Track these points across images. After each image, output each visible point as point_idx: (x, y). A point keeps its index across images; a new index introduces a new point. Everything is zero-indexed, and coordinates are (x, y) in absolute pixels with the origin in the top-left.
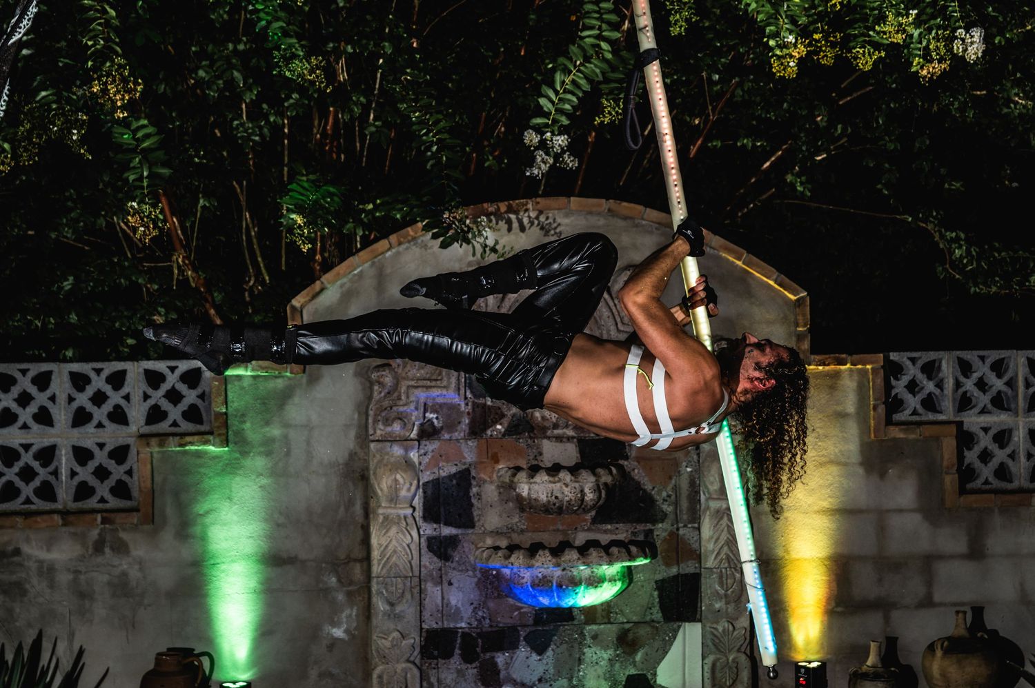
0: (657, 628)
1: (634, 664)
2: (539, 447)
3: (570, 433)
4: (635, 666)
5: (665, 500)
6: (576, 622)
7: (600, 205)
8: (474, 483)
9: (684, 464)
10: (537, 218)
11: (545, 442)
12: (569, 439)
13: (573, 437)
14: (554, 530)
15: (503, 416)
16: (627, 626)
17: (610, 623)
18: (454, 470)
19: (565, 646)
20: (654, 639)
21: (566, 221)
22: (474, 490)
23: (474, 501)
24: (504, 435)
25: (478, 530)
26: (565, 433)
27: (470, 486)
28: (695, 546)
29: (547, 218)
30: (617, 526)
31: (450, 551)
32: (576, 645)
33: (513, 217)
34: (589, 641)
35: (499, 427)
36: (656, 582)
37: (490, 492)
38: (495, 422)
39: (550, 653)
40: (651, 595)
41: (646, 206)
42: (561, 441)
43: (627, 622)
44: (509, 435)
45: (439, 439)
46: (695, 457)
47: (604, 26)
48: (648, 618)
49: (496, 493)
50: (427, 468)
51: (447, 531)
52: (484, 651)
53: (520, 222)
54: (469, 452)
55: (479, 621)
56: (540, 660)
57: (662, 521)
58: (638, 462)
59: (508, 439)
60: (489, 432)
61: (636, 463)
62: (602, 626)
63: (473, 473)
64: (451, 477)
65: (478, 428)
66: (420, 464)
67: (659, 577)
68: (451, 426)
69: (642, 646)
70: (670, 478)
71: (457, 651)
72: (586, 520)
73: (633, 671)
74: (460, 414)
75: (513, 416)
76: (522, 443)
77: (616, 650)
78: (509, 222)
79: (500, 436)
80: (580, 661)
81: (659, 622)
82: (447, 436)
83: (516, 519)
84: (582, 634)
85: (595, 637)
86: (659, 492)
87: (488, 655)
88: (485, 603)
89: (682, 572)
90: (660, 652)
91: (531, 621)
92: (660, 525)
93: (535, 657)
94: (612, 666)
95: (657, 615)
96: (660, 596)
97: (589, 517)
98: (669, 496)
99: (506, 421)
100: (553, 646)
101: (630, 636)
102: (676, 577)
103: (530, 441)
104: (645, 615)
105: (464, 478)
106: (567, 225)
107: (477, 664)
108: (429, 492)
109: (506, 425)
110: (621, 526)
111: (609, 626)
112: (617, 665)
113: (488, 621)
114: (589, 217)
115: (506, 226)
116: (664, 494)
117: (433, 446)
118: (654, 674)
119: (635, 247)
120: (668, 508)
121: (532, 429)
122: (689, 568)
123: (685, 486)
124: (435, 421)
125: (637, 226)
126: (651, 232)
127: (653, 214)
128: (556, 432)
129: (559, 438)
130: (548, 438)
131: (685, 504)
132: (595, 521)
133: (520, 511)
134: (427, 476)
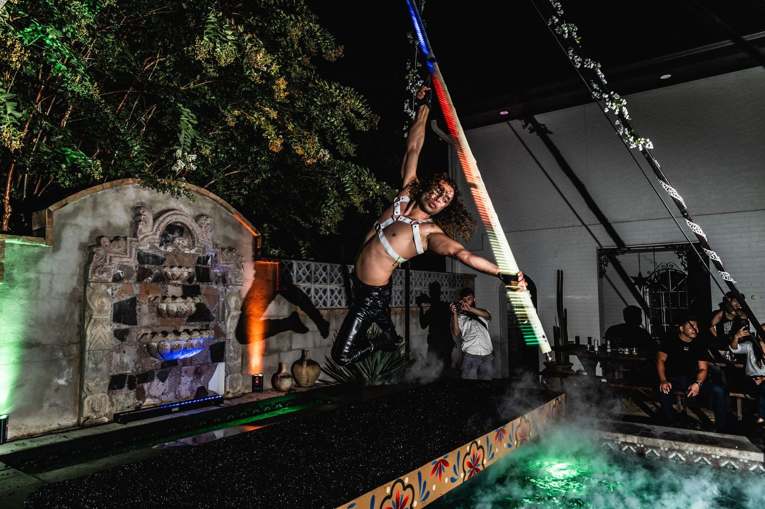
0: (209, 366)
1: (200, 382)
2: (167, 288)
3: (180, 282)
5: (214, 312)
6: (178, 366)
8: (138, 304)
9: (221, 297)
11: (169, 286)
12: (179, 285)
13: (181, 284)
14: (171, 325)
15: (152, 273)
16: (198, 366)
17: (192, 365)
18: (129, 297)
19: (173, 377)
20: (208, 371)
22: (138, 307)
23: (137, 312)
24: (152, 282)
25: (139, 326)
26: (177, 283)
27: (136, 305)
28: (224, 331)
30: (196, 323)
31: (125, 336)
32: (178, 376)
34: (183, 374)
35: (150, 278)
36: (210, 346)
37: (145, 308)
38: (148, 276)
39: (167, 381)
40: (208, 352)
43: (198, 364)
44: (154, 282)
45: (122, 283)
46: (225, 294)
48: (206, 362)
49: (147, 309)
50: (116, 297)
51: (124, 327)
52: (139, 383)
54: (136, 289)
55: (137, 369)
56: (163, 385)
57: (213, 321)
59: (154, 284)
60: (145, 281)
62: (189, 367)
63: (138, 299)
64: (127, 301)
65: (140, 279)
66: (112, 294)
67: (211, 344)
68: (128, 277)
69: (203, 374)
70: (216, 303)
71: (126, 385)
72: (184, 321)
73: (200, 385)
74: (133, 271)
75: (156, 274)
76: (160, 286)
77: (193, 377)
79: (150, 282)
80: (179, 383)
81: (209, 363)
82: (126, 281)
83: (155, 320)
84: (181, 371)
85: (185, 372)
86: (212, 309)
87: (140, 385)
88: (140, 360)
89: (219, 341)
90: (210, 376)
91: (160, 367)
93: (161, 383)
94: (192, 384)
95: (210, 360)
96: (211, 352)
97: (185, 319)
98: (215, 310)
99: (153, 276)
100: (169, 378)
101: (200, 371)
102: (217, 344)
103: (163, 285)
105: (133, 301)
107: (135, 390)
108: (117, 308)
109: (153, 278)
112: (194, 383)
113: (141, 369)
117: (119, 286)
118: (208, 386)
119: (204, 207)
120: (215, 315)
121: (164, 280)
122: (221, 340)
123: (221, 306)
124: (121, 274)
125: (205, 199)
126: (210, 203)
127: (213, 195)
128: (174, 281)
129: (175, 285)
130: (170, 284)
131: (221, 314)
132: (187, 321)
133: (158, 317)
134: (116, 301)
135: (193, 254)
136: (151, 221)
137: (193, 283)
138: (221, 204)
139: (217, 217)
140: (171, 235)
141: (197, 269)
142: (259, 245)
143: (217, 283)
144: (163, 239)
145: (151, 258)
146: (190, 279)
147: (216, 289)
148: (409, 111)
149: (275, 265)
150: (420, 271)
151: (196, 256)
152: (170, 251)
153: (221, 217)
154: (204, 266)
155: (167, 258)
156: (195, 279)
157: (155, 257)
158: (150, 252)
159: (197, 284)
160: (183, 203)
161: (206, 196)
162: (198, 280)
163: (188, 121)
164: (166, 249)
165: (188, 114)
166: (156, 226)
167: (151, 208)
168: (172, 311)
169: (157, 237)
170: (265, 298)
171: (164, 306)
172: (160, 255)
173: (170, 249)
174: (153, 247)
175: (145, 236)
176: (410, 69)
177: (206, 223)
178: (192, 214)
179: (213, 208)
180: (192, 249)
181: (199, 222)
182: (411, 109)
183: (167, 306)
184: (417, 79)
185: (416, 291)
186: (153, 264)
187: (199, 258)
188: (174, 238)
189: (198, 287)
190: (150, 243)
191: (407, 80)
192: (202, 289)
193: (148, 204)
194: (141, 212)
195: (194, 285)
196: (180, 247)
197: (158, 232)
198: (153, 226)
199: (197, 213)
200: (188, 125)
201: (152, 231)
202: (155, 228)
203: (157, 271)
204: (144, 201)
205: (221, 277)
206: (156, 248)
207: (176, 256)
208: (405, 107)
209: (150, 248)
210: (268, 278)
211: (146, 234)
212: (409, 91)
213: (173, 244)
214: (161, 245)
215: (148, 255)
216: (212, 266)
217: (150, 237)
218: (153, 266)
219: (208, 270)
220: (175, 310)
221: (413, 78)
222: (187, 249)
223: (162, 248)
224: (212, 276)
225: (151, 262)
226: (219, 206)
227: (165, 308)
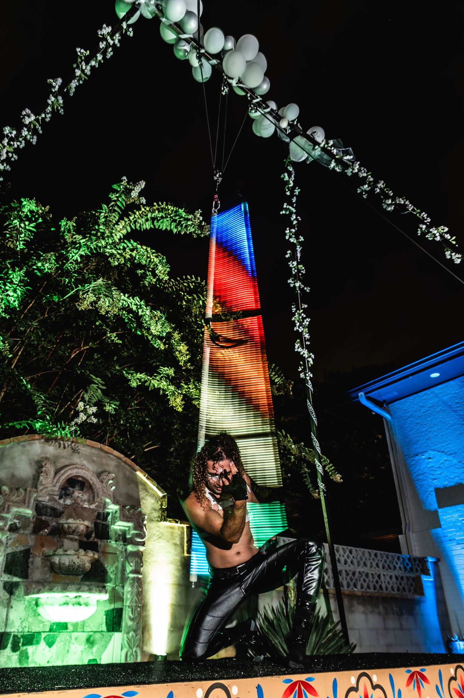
0: (103, 635)
1: (92, 653)
2: (62, 542)
3: (77, 537)
4: (92, 654)
5: (112, 573)
6: (68, 630)
7: (98, 445)
8: (31, 556)
9: (120, 557)
10: (71, 444)
11: (66, 540)
12: (76, 540)
13: (77, 540)
14: (64, 583)
15: (49, 525)
16: (91, 633)
17: (83, 632)
18: (22, 549)
19: (62, 643)
20: (102, 641)
21: (83, 449)
22: (31, 560)
23: (30, 565)
24: (48, 535)
25: (29, 580)
26: (74, 537)
27: (29, 557)
28: (121, 595)
29: (75, 445)
30: (91, 583)
31: (14, 590)
32: (67, 643)
33: (62, 442)
34: (73, 640)
35: (46, 530)
36: (105, 611)
37: (38, 561)
38: (45, 528)
39: (54, 646)
40: (102, 618)
41: (114, 449)
42: (72, 541)
43: (91, 632)
44: (50, 535)
45: (18, 533)
46: (125, 554)
47: (99, 384)
48: (100, 630)
49: (40, 562)
50: (10, 546)
51: (16, 579)
52: (24, 645)
53: (64, 445)
54: (31, 541)
55: (23, 628)
56: (50, 651)
57: (110, 582)
58: (103, 554)
59: (49, 537)
60: (41, 532)
61: (101, 555)
62: (80, 633)
63: (31, 551)
64: (21, 552)
65: (36, 530)
66: (7, 544)
67: (106, 609)
68: (24, 527)
69: (96, 644)
70: (115, 563)
71: (9, 646)
72: (78, 579)
73: (91, 657)
74: (30, 522)
75: (53, 526)
76: (55, 539)
77: (85, 646)
78: (60, 444)
79: (46, 535)
80: (68, 651)
81: (104, 632)
82: (22, 532)
83: (48, 576)
84: (70, 637)
85: (76, 639)
86: (110, 569)
87: (25, 648)
88: (27, 618)
89: (116, 607)
90: (104, 647)
91: (48, 630)
92: (108, 584)
93: (47, 649)
94: (82, 654)
95: (104, 628)
96: (106, 619)
97: (80, 577)
98: (113, 571)
99: (49, 528)
100: (56, 643)
101: (92, 639)
102: (113, 610)
103: (59, 539)
104: (99, 628)
105: (27, 553)
106: (83, 451)
107: (18, 653)
108: (9, 558)
109: (49, 530)
110: (93, 583)
111: (83, 633)
112: (85, 654)
113: (27, 629)
114: (92, 449)
115: (58, 445)
116: (112, 570)
117: (15, 535)
118: (100, 659)
119: (107, 465)
120: (112, 576)
121: (60, 534)
122: (118, 605)
123: (120, 566)
124: (18, 524)
125: (109, 457)
126: (113, 460)
127: (116, 453)
128: (71, 536)
129: (72, 539)
130: (67, 538)
131: (119, 575)
132: (82, 580)
133: (51, 572)
134: (9, 550)
135: (93, 509)
136: (52, 473)
137: (91, 539)
138: (125, 462)
139: (121, 475)
140: (71, 489)
141: (96, 524)
142: (164, 505)
143: (116, 541)
144: (63, 492)
145: (49, 510)
146: (88, 535)
147: (116, 548)
148: (300, 350)
149: (183, 528)
150: (362, 550)
151: (95, 511)
152: (69, 504)
153: (125, 474)
154: (104, 523)
155: (66, 512)
156: (93, 535)
157: (53, 509)
158: (49, 504)
159: (96, 540)
160: (87, 459)
161: (110, 454)
162: (96, 536)
163: (98, 387)
164: (64, 501)
165: (98, 381)
166: (57, 478)
167: (55, 463)
168: (64, 564)
169: (56, 489)
170: (171, 563)
171: (56, 560)
172: (58, 507)
173: (68, 502)
174: (52, 499)
175: (45, 488)
176: (296, 311)
177: (107, 478)
178: (96, 470)
179: (116, 466)
180: (92, 504)
181: (101, 478)
182: (303, 348)
183: (60, 559)
184: (303, 319)
185: (359, 572)
186: (50, 516)
187: (99, 514)
188: (73, 492)
189: (96, 543)
190: (49, 495)
191: (294, 321)
192: (100, 546)
193: (52, 459)
194: (43, 464)
195: (91, 542)
196: (79, 501)
197: (58, 484)
198: (54, 477)
199: (100, 470)
200: (97, 390)
201: (52, 483)
202: (55, 480)
203: (54, 524)
204: (48, 456)
205: (121, 535)
206: (56, 501)
207: (75, 510)
208: (296, 347)
209: (49, 500)
210: (174, 541)
211: (46, 486)
212: (298, 330)
213: (72, 497)
214: (61, 498)
215: (46, 507)
216: (111, 522)
217: (49, 489)
218: (51, 518)
219: (107, 527)
220: (67, 563)
221: (299, 318)
222: (86, 503)
223: (61, 501)
224: (111, 534)
225: (49, 514)
226: (123, 464)
227: (57, 562)
